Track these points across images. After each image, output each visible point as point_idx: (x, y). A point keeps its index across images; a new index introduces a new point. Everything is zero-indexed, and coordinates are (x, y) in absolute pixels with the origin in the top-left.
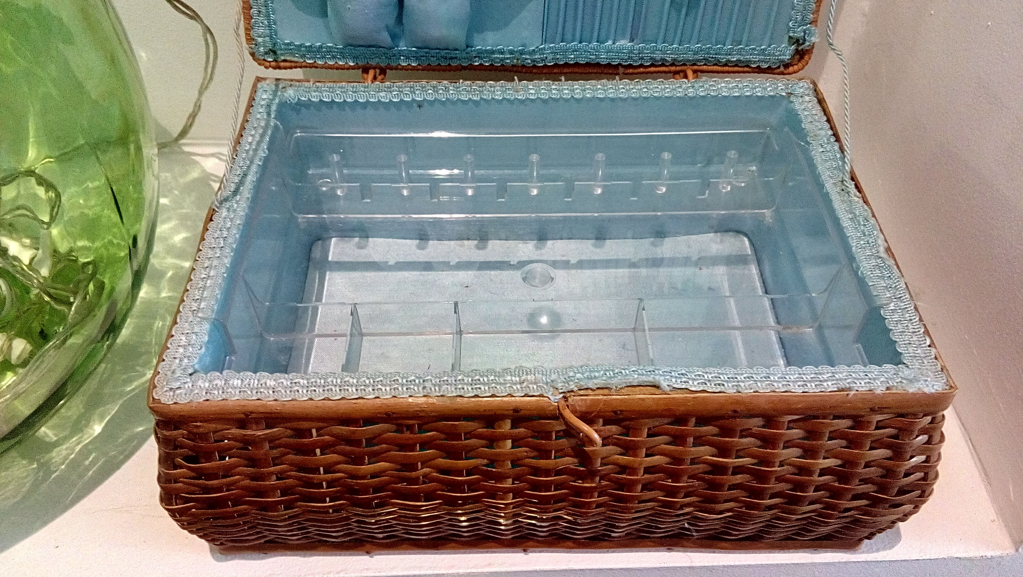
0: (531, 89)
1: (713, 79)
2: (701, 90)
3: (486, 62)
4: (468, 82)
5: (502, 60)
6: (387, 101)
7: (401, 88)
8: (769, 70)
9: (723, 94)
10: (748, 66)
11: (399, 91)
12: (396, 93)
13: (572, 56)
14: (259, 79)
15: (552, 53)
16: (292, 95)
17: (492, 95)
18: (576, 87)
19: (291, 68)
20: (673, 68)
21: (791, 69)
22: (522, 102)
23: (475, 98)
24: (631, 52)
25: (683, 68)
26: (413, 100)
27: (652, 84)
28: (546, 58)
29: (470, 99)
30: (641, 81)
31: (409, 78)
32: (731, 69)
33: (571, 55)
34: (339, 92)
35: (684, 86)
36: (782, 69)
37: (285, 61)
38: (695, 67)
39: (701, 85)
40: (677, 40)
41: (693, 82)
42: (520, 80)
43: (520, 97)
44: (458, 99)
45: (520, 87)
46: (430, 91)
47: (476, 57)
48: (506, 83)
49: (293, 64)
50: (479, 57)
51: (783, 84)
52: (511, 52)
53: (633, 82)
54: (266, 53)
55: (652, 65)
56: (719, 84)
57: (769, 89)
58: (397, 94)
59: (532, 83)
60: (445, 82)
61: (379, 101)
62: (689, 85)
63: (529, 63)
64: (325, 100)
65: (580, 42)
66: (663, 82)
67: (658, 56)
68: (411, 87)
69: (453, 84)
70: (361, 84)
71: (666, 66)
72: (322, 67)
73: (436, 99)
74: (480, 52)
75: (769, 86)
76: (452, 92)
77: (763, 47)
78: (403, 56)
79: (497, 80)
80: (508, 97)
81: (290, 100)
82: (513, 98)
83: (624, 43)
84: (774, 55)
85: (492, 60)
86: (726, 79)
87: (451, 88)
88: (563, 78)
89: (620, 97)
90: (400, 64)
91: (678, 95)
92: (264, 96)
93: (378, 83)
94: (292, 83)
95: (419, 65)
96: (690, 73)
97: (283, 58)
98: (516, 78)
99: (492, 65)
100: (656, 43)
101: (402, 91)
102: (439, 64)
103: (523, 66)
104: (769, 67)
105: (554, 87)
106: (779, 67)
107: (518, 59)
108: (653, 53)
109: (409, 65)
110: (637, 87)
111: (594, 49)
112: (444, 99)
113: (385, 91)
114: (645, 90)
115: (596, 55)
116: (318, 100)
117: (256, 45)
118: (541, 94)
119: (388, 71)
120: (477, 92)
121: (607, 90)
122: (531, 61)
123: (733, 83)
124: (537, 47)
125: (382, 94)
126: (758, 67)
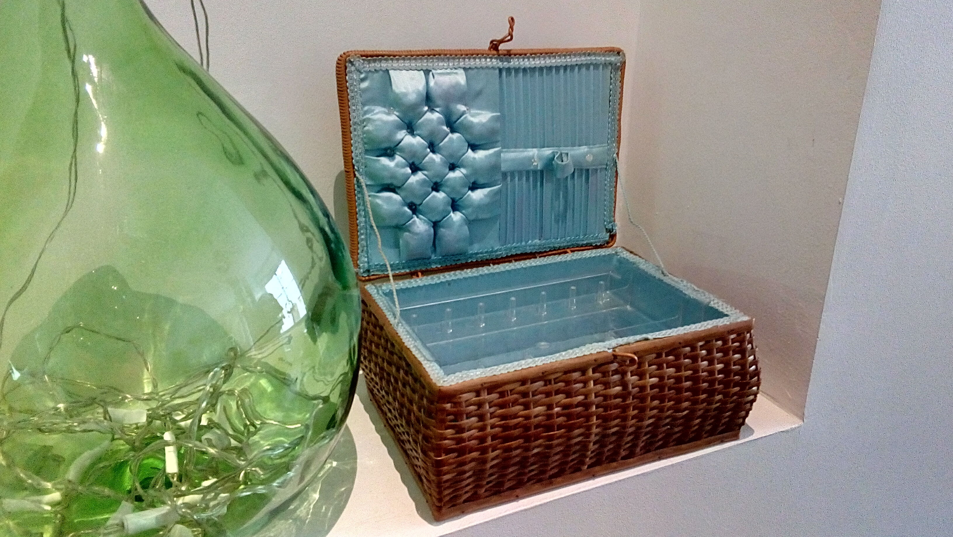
3: (474, 259)
5: (481, 257)
10: (591, 245)
15: (505, 250)
20: (560, 251)
21: (610, 245)
24: (540, 245)
28: (503, 253)
31: (435, 273)
33: (514, 250)
36: (606, 245)
37: (373, 275)
40: (559, 237)
42: (493, 265)
49: (377, 276)
50: (470, 257)
51: (606, 250)
52: (486, 253)
54: (364, 272)
55: (550, 251)
57: (598, 255)
65: (517, 244)
67: (552, 245)
71: (556, 250)
74: (471, 255)
77: (596, 235)
78: (434, 263)
83: (537, 241)
84: (601, 238)
85: (477, 258)
88: (513, 261)
90: (432, 268)
95: (441, 266)
96: (569, 252)
97: (372, 273)
99: (477, 260)
100: (550, 239)
103: (492, 259)
104: (600, 245)
106: (604, 244)
107: (490, 256)
108: (550, 245)
109: (436, 267)
111: (524, 246)
115: (524, 249)
117: (359, 269)
119: (425, 272)
122: (496, 256)
124: (498, 248)
126: (596, 245)
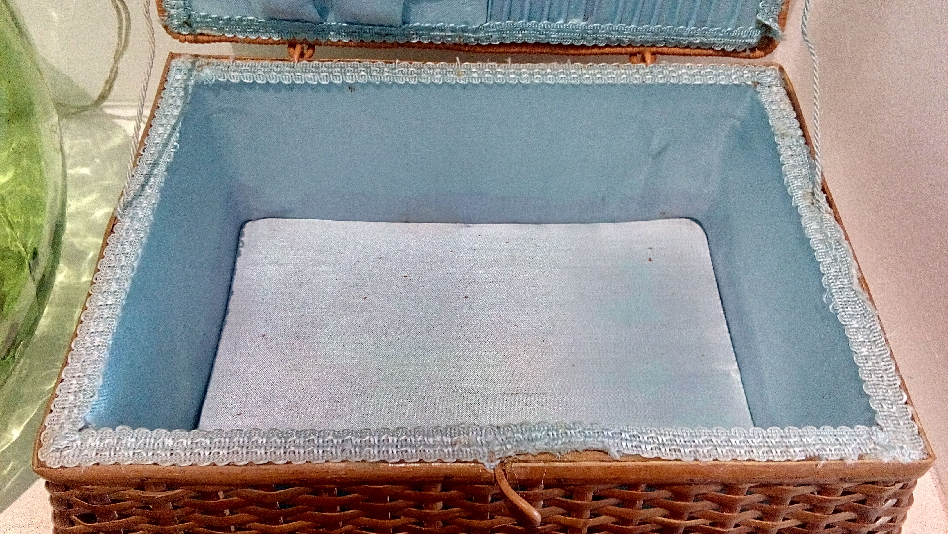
0: (474, 72)
1: (673, 64)
2: (659, 76)
3: (425, 39)
4: (406, 63)
5: (442, 37)
6: (315, 83)
7: (331, 68)
8: (735, 53)
9: (683, 82)
10: (711, 49)
11: (328, 72)
12: (325, 74)
13: (520, 35)
14: (172, 56)
15: (497, 31)
16: (209, 74)
17: (431, 79)
18: (523, 70)
19: (208, 42)
20: (630, 50)
21: (757, 53)
22: (463, 86)
23: (412, 82)
24: (584, 31)
25: (641, 49)
26: (344, 83)
27: (606, 69)
28: (491, 36)
29: (407, 83)
30: (595, 65)
31: (341, 57)
32: (692, 51)
33: (519, 34)
34: (261, 72)
35: (641, 71)
36: (748, 52)
37: (202, 34)
38: (654, 49)
39: (660, 70)
40: (635, 20)
41: (652, 67)
42: (462, 62)
43: (461, 82)
44: (394, 83)
45: (462, 70)
46: (363, 73)
47: (413, 34)
48: (447, 64)
49: (211, 38)
50: (417, 34)
51: (749, 71)
52: (453, 30)
53: (586, 66)
54: (180, 26)
55: (607, 46)
56: (679, 69)
57: (734, 77)
58: (326, 76)
59: (475, 64)
60: (380, 62)
61: (306, 83)
62: (647, 71)
63: (472, 42)
64: (246, 81)
65: (529, 20)
66: (618, 66)
67: (614, 36)
68: (341, 68)
69: (388, 65)
70: (286, 63)
71: (622, 47)
72: (243, 41)
73: (369, 83)
74: (417, 29)
75: (734, 74)
76: (386, 74)
77: (729, 29)
78: (333, 31)
79: (436, 60)
80: (449, 81)
81: (206, 81)
82: (454, 82)
83: (577, 22)
84: (740, 37)
85: (431, 38)
86: (688, 64)
87: (386, 69)
88: (509, 60)
89: (571, 84)
90: (329, 40)
91: (635, 82)
92: (178, 77)
93: (304, 62)
94: (210, 60)
95: (351, 41)
96: (648, 57)
97: (199, 32)
98: (458, 59)
99: (431, 43)
100: (612, 22)
101: (331, 73)
102: (373, 41)
103: (466, 45)
104: (734, 51)
105: (499, 70)
106: (745, 51)
107: (460, 37)
108: (609, 33)
109: (339, 41)
110: (590, 72)
111: (544, 28)
112: (378, 83)
113: (313, 72)
114: (599, 76)
115: (546, 34)
116: (238, 81)
117: (169, 17)
118: (484, 78)
119: (317, 47)
120: (415, 75)
121: (558, 75)
122: (475, 40)
123: (695, 69)
124: (482, 25)
125: (309, 75)
126: (723, 50)
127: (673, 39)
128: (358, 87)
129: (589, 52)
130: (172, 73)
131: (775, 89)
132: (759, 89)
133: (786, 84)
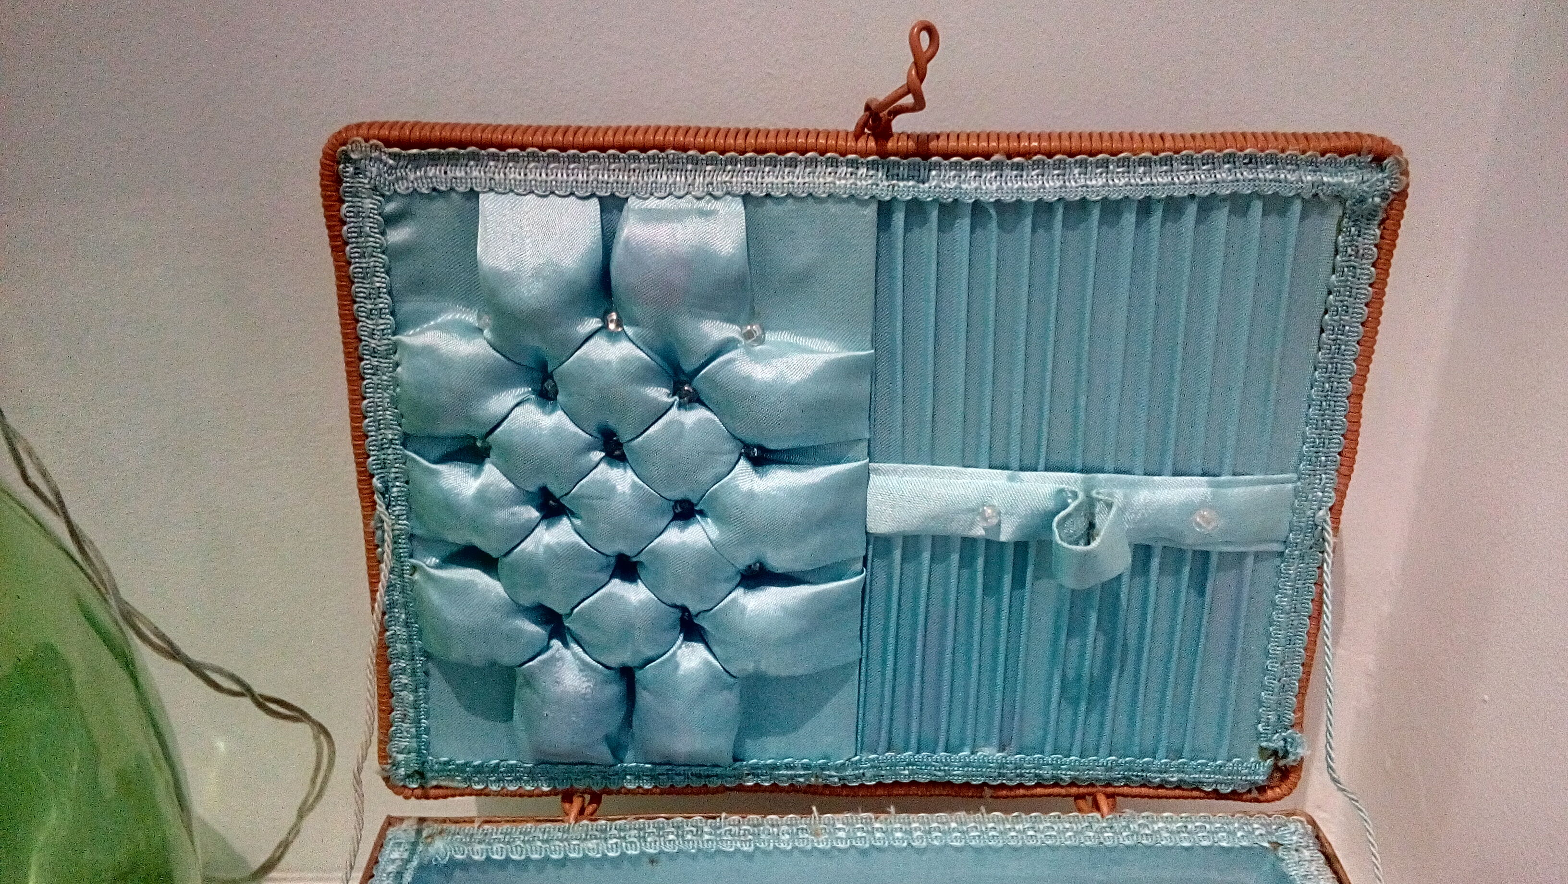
0: (840, 829)
1: (1144, 814)
2: (1125, 834)
3: (765, 781)
4: (736, 817)
5: (791, 777)
6: (599, 856)
7: (624, 830)
8: (1234, 796)
9: (1163, 843)
10: (1197, 789)
11: (620, 838)
12: (615, 841)
13: (907, 772)
14: (390, 822)
15: (872, 767)
16: (442, 850)
17: (774, 842)
18: (914, 825)
19: (445, 797)
20: (1074, 790)
21: (1270, 793)
22: (824, 853)
23: (745, 849)
24: (1002, 766)
25: (1090, 790)
26: (643, 853)
27: (1041, 822)
28: (864, 774)
29: (737, 850)
30: (1023, 816)
31: (636, 812)
32: (1169, 793)
33: (904, 770)
34: (518, 843)
35: (1096, 826)
36: (1255, 794)
37: (437, 786)
38: (1110, 790)
39: (1124, 824)
40: (1076, 750)
41: (1112, 819)
42: (822, 812)
43: (821, 846)
44: (718, 851)
45: (822, 826)
46: (671, 837)
47: (748, 774)
48: (798, 817)
49: (449, 792)
50: (753, 774)
51: (1262, 824)
52: (806, 767)
53: (1010, 817)
54: (408, 776)
55: (1038, 785)
56: (1153, 822)
57: (1239, 834)
58: (616, 844)
59: (840, 816)
60: (698, 818)
61: (585, 856)
62: (1104, 825)
63: (835, 783)
64: (495, 857)
65: (918, 752)
66: (1059, 817)
67: (1047, 772)
68: (640, 829)
69: (709, 821)
70: (557, 825)
71: (1062, 787)
72: (497, 794)
73: (680, 851)
74: (754, 767)
75: (1239, 829)
76: (707, 837)
77: (1218, 762)
78: (630, 774)
79: (782, 812)
80: (802, 845)
81: (436, 860)
82: (809, 847)
83: (989, 753)
84: (1238, 773)
85: (776, 778)
86: (1165, 814)
87: (706, 829)
88: (892, 809)
89: (990, 847)
90: (624, 787)
91: (1088, 843)
92: (395, 855)
93: (585, 822)
94: (445, 826)
95: (655, 787)
96: (1103, 801)
97: (434, 783)
98: (814, 809)
99: (774, 784)
100: (1042, 752)
101: (624, 838)
102: (688, 786)
103: (826, 786)
104: (1234, 792)
105: (877, 825)
106: (1250, 791)
107: (817, 777)
108: (1041, 769)
109: (639, 787)
110: (1017, 827)
111: (942, 762)
112: (693, 851)
113: (596, 839)
114: (1031, 833)
115: (944, 770)
116: (484, 857)
117: (394, 765)
118: (856, 838)
119: (604, 797)
120: (750, 837)
121: (967, 832)
122: (840, 779)
123: (1177, 822)
124: (849, 760)
125: (592, 844)
126: (1216, 791)
127: (1137, 776)
128: (663, 858)
129: (1013, 793)
130: (387, 849)
131: (1307, 854)
132: (1280, 853)
133: (1322, 845)
